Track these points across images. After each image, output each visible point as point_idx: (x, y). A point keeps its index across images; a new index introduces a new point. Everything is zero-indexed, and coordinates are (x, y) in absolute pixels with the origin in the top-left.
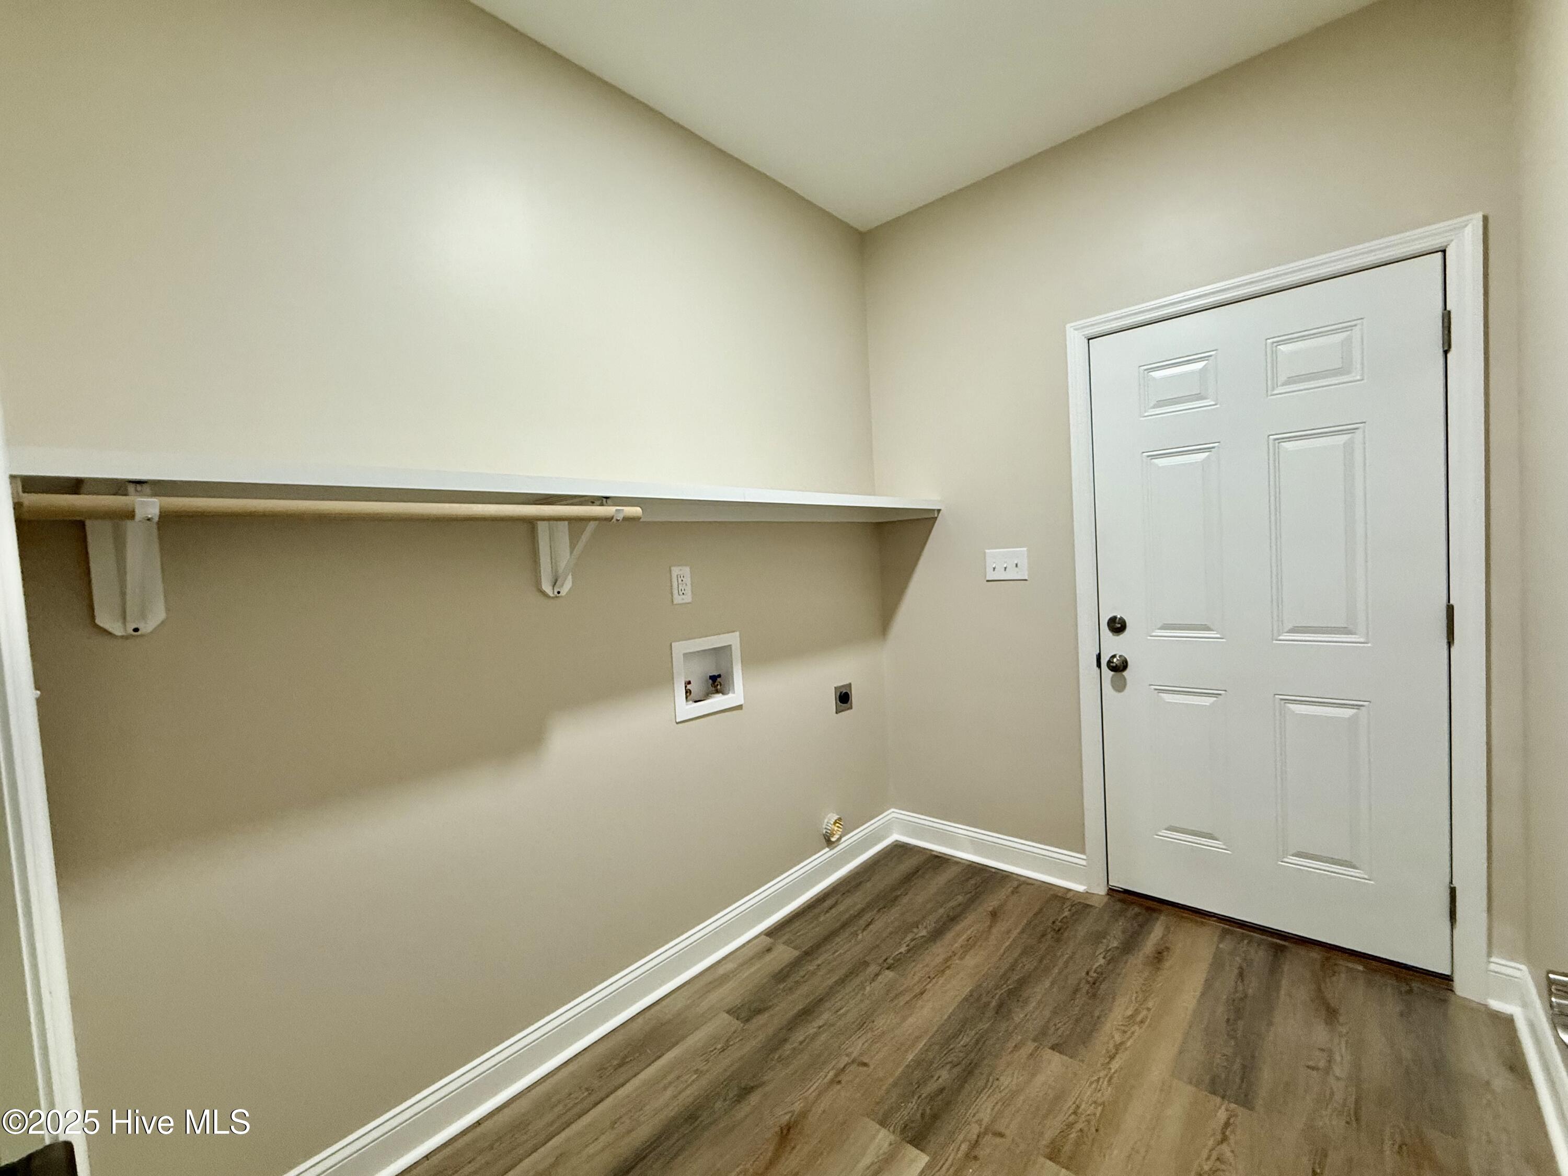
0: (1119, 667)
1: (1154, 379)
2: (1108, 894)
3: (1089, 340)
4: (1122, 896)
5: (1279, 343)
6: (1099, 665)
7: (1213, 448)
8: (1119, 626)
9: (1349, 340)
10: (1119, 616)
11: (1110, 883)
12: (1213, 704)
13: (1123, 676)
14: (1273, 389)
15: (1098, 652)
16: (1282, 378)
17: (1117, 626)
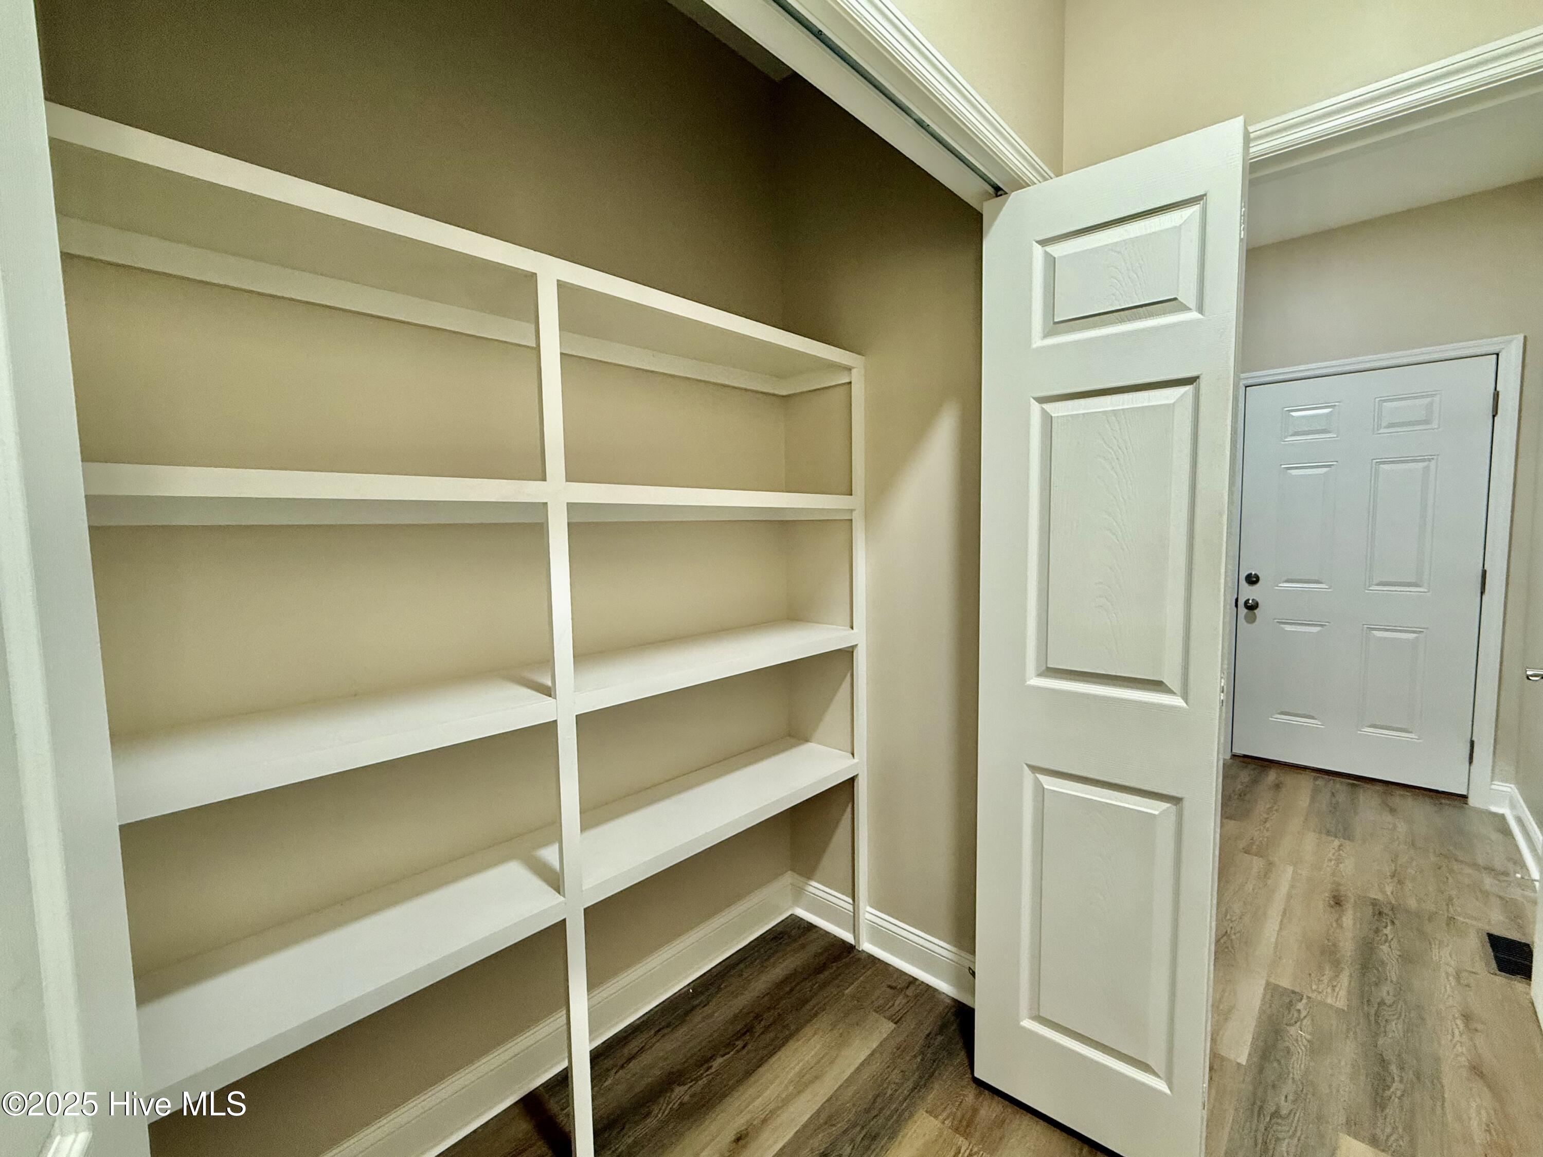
0: (1252, 607)
1: (1292, 416)
2: (1231, 758)
3: (1246, 387)
4: (1241, 759)
5: (1385, 401)
6: (1236, 606)
7: (1333, 465)
8: (1255, 579)
9: (1431, 403)
10: (1253, 573)
11: (1233, 751)
12: (1318, 632)
13: (1255, 613)
14: (1378, 430)
15: (1236, 596)
16: (1384, 424)
17: (1252, 580)
